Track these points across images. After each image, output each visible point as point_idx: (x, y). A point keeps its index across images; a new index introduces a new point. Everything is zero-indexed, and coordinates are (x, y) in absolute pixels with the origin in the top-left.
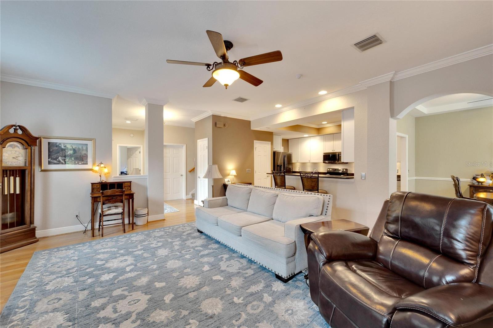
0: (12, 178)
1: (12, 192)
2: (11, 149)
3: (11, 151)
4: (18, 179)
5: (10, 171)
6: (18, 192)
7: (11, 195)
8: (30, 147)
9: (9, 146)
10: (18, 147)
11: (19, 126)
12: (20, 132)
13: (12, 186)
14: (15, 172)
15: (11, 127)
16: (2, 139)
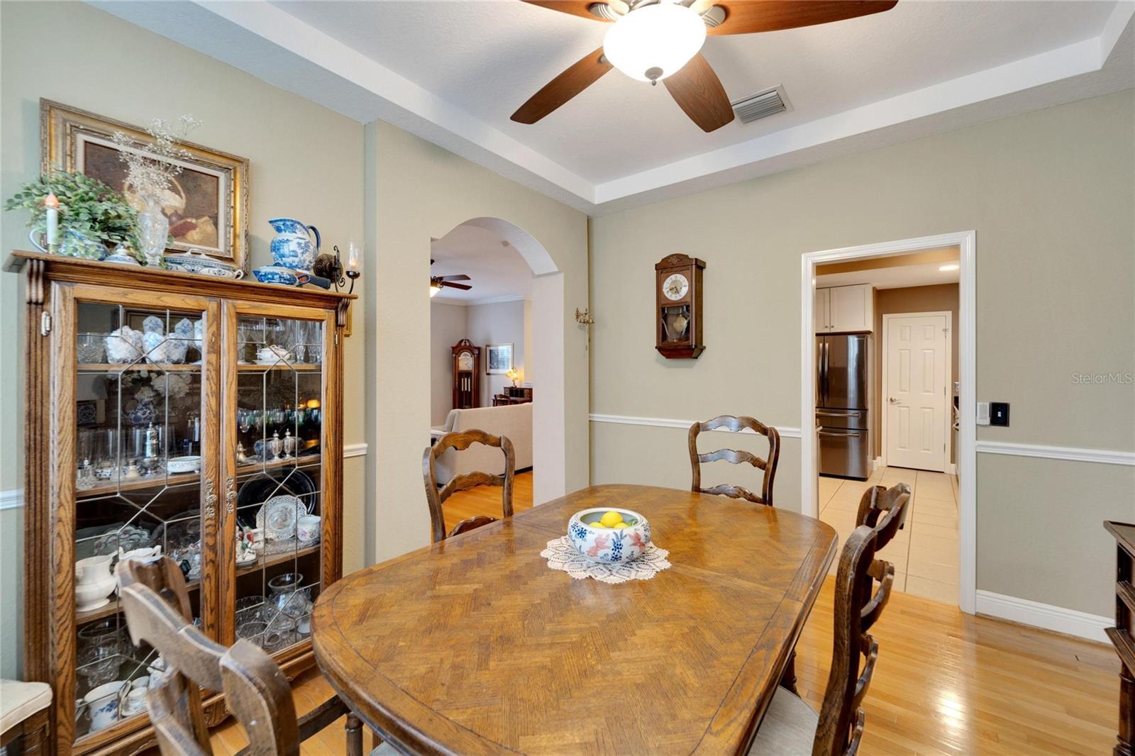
0: (466, 378)
3: (464, 358)
4: (469, 379)
5: (465, 372)
8: (474, 355)
9: (463, 355)
10: (469, 355)
12: (468, 344)
13: (467, 385)
14: (467, 374)
15: (462, 341)
16: (457, 350)
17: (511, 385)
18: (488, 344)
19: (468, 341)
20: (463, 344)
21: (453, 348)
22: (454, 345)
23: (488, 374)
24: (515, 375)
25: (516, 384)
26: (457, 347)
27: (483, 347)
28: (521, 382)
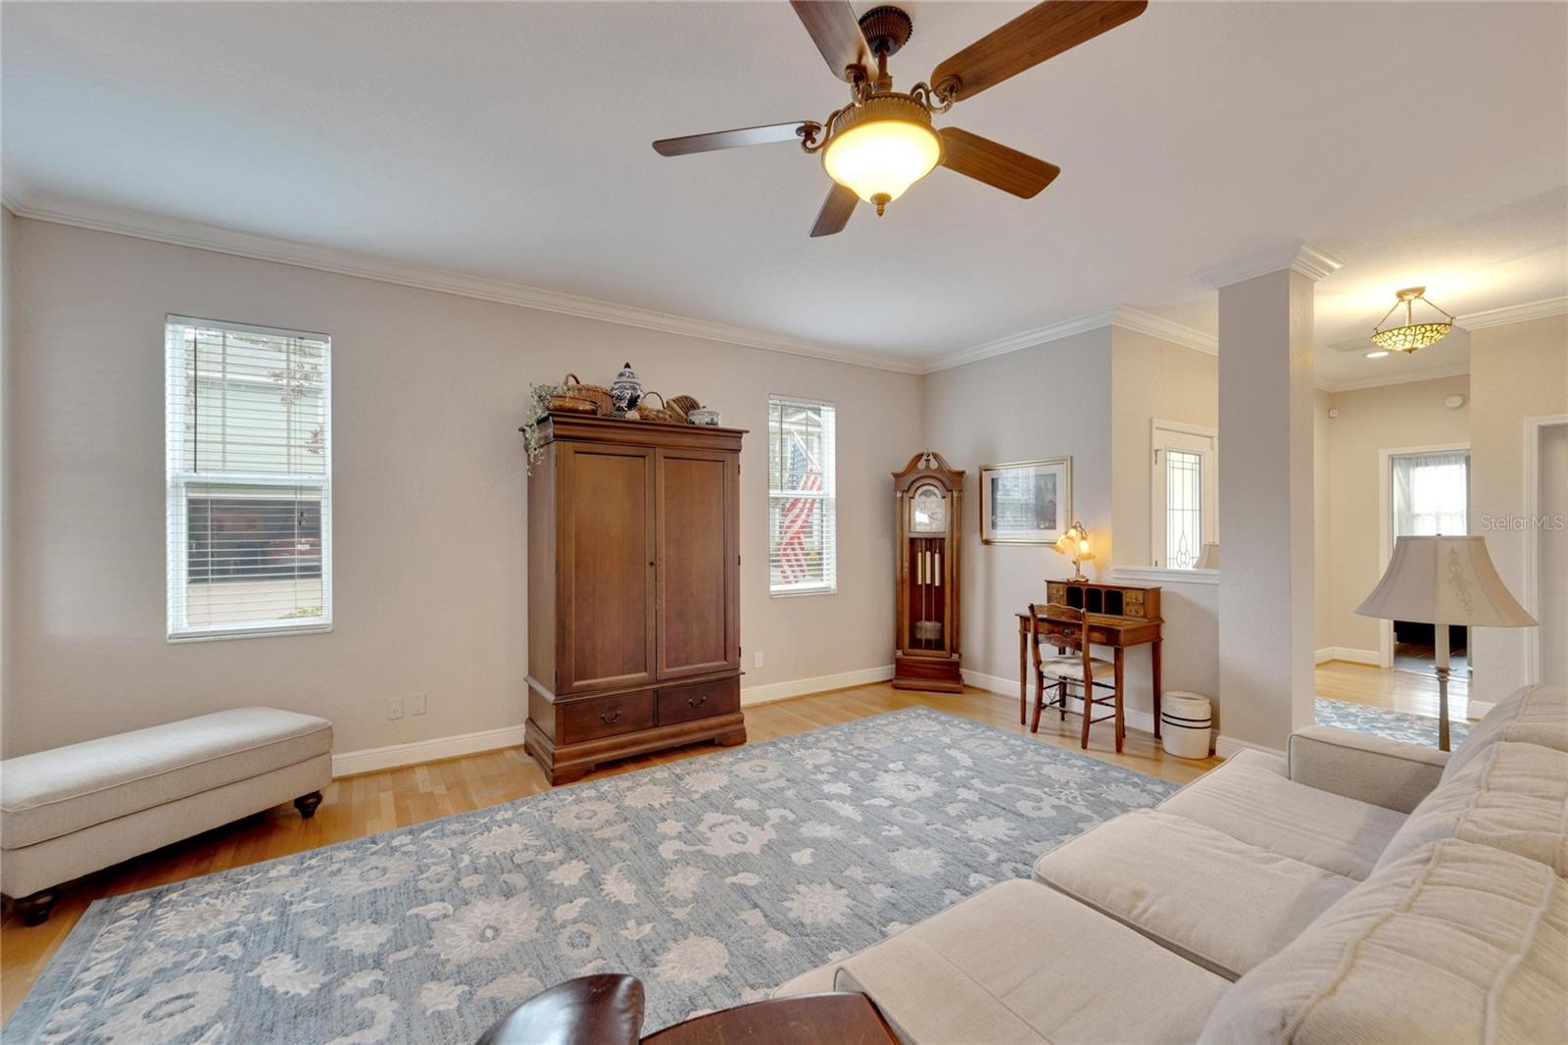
0: (928, 554)
1: (928, 582)
2: (923, 498)
3: (924, 503)
4: (937, 556)
5: (926, 539)
6: (937, 584)
7: (927, 585)
8: (950, 494)
9: (921, 494)
10: (935, 495)
11: (933, 454)
12: (934, 464)
13: (929, 571)
14: (933, 543)
15: (920, 457)
16: (906, 482)
17: (1068, 574)
18: (984, 463)
19: (935, 456)
20: (921, 465)
21: (897, 476)
22: (900, 469)
23: (987, 542)
24: (1084, 547)
25: (1083, 572)
26: (904, 474)
27: (972, 472)
28: (1099, 568)
